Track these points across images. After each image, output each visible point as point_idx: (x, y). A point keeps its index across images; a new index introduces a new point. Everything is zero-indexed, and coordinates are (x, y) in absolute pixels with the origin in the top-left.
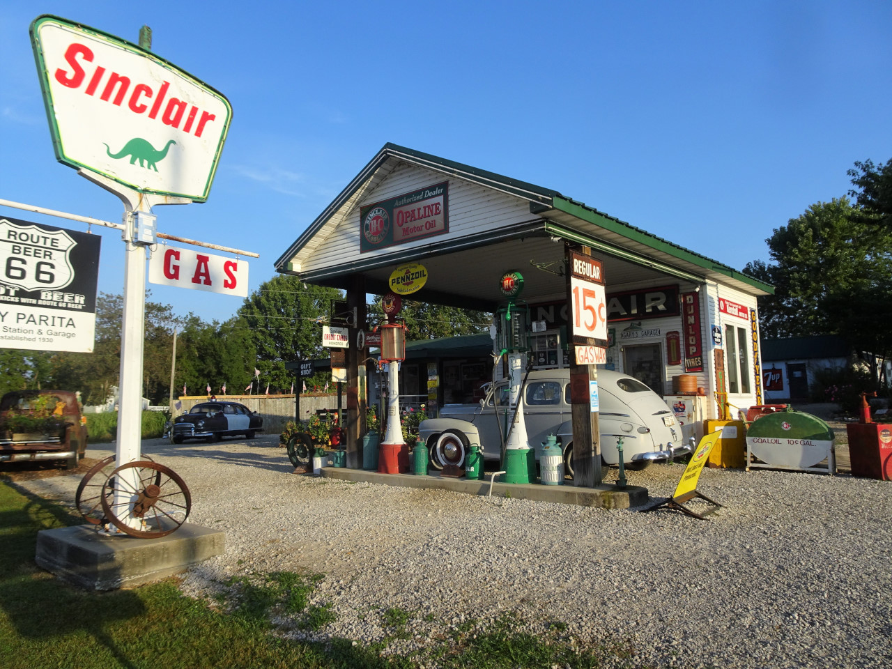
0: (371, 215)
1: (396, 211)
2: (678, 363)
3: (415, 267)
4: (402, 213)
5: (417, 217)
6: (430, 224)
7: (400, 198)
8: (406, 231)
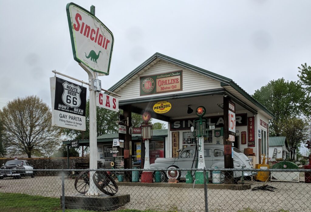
0: (145, 81)
1: (158, 80)
3: (165, 103)
4: (161, 81)
5: (168, 83)
6: (174, 86)
8: (162, 88)
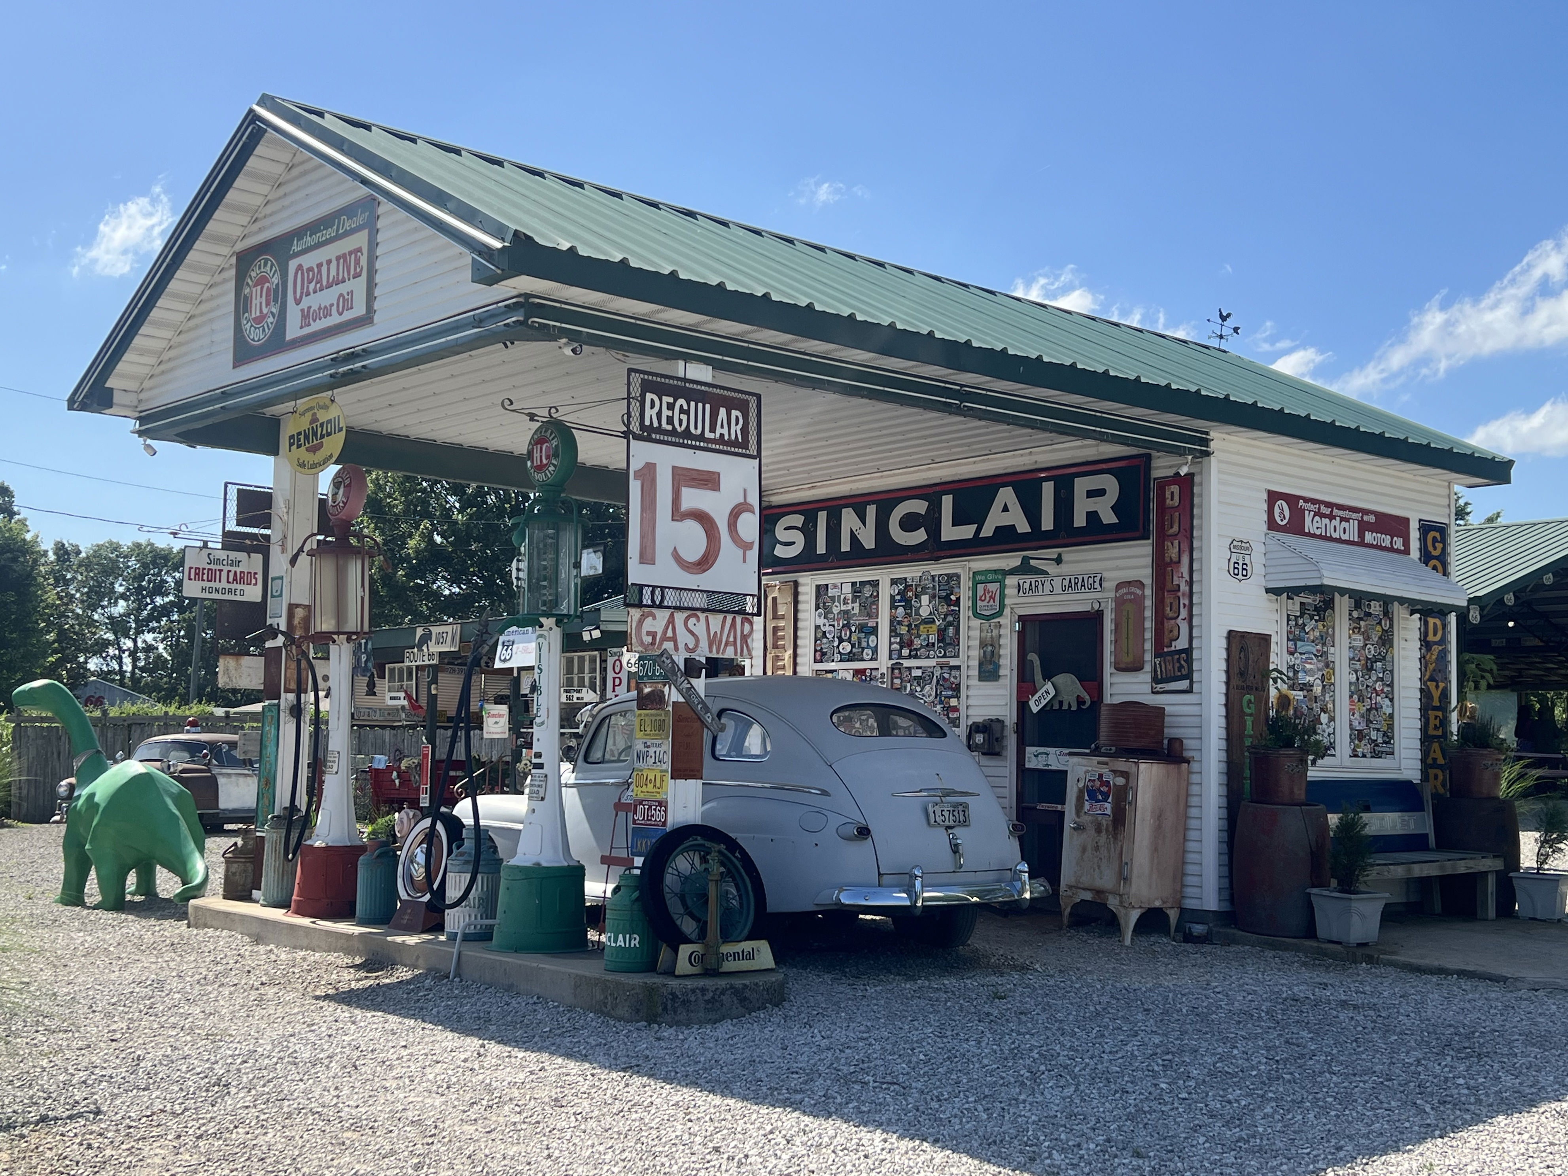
2: (1136, 667)
7: (299, 233)
